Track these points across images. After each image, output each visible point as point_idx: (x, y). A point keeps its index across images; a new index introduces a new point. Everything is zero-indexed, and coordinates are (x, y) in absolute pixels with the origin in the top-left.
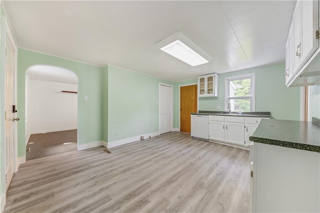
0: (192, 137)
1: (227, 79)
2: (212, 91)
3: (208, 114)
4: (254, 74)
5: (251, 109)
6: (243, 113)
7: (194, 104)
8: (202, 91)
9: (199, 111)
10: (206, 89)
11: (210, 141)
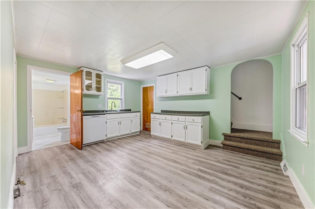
4: (124, 83)
5: (122, 107)
10: (94, 85)
11: (105, 141)
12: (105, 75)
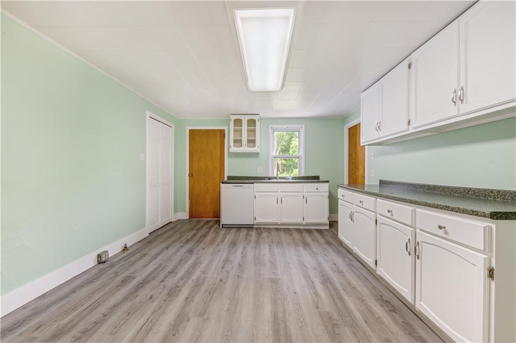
0: (222, 225)
1: (272, 128)
2: (254, 144)
3: (252, 181)
4: (304, 125)
5: (300, 172)
6: (293, 178)
7: (218, 165)
8: (238, 142)
9: (228, 177)
10: (245, 138)
11: (255, 227)
12: (261, 119)
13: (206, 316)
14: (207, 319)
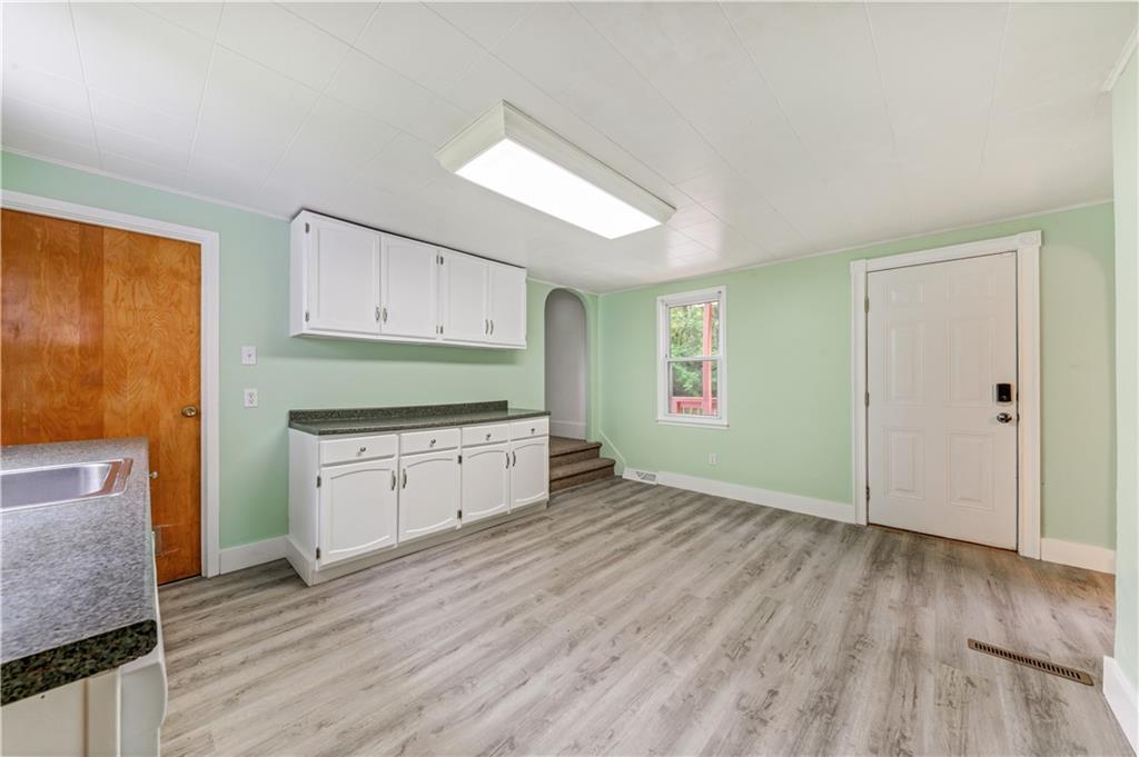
13: (684, 594)
14: (684, 590)
